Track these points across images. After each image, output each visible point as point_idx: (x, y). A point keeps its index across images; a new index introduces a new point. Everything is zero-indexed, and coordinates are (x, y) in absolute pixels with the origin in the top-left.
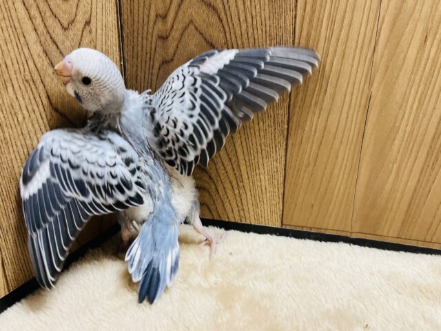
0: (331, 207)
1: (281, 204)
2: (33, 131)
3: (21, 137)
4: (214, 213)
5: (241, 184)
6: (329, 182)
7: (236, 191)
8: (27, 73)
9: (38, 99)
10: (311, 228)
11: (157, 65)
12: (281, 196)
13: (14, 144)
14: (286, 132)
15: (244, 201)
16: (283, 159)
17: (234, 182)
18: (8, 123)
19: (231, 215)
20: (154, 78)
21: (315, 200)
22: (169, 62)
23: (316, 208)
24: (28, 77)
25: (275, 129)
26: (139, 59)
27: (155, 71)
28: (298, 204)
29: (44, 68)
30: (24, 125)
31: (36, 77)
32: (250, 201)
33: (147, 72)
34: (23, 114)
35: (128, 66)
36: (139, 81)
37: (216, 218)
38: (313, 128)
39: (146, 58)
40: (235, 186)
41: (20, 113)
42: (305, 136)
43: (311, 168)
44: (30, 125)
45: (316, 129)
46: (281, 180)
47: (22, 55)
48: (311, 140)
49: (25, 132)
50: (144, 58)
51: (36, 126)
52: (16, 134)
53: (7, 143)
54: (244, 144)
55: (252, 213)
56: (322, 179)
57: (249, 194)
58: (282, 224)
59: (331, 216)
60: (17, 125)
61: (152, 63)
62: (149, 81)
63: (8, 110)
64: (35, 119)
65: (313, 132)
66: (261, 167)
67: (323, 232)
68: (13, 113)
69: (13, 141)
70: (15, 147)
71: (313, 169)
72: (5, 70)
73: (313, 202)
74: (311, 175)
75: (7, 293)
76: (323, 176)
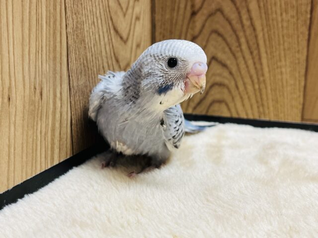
4: (233, 110)
5: (261, 79)
7: (257, 86)
12: (302, 89)
14: (308, 22)
15: (264, 97)
16: (305, 50)
17: (255, 77)
25: (298, 19)
32: (270, 97)
37: (235, 115)
40: (256, 81)
46: (303, 71)
54: (266, 36)
55: (271, 109)
57: (269, 88)
58: (303, 119)
66: (283, 59)
75: (72, 155)
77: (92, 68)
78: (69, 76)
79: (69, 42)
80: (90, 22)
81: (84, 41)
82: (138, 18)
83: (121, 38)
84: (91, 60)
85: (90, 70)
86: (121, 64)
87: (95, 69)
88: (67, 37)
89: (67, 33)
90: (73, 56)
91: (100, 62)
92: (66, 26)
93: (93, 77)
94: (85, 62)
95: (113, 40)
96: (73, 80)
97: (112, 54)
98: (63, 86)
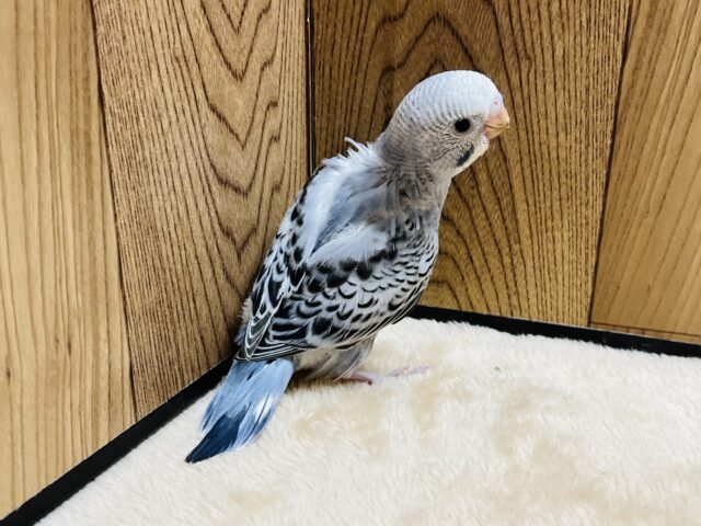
0: (684, 292)
1: (590, 284)
2: (181, 146)
3: (165, 156)
5: (516, 248)
6: (683, 245)
7: (507, 260)
8: (178, 45)
9: (190, 90)
10: (644, 330)
11: (372, 25)
12: (591, 271)
13: (155, 167)
14: (608, 152)
15: (520, 278)
16: (600, 201)
17: (504, 242)
18: (149, 133)
19: (493, 303)
20: (366, 49)
21: (655, 278)
22: (395, 20)
23: (655, 294)
24: (179, 53)
25: (587, 147)
26: (340, 14)
27: (368, 36)
28: (621, 285)
29: (201, 35)
30: (170, 136)
31: (189, 52)
32: (531, 279)
33: (353, 37)
34: (169, 117)
35: (319, 26)
36: (336, 52)
37: (465, 308)
38: (660, 146)
39: (354, 10)
40: (505, 250)
41: (165, 115)
42: (644, 160)
43: (651, 218)
44: (178, 134)
45: (665, 147)
46: (593, 240)
47: (173, 14)
48: (654, 169)
49: (171, 148)
50: (349, 11)
51: (186, 136)
52: (158, 152)
53: (146, 167)
54: (527, 172)
55: (533, 300)
56: (670, 240)
57: (529, 264)
58: (590, 322)
59: (682, 309)
60: (161, 136)
61: (363, 21)
62: (357, 53)
63: (150, 110)
64: (185, 126)
65: (658, 154)
66: (556, 215)
67: (665, 337)
68: (156, 115)
69: (154, 163)
70: (156, 173)
71: (654, 222)
72: (150, 41)
73: (650, 282)
74: (651, 233)
75: (134, 423)
76: (673, 234)
77: (172, 267)
78: (124, 297)
79: (123, 241)
80: (166, 190)
81: (154, 228)
82: (275, 139)
83: (237, 190)
84: (170, 254)
85: (167, 271)
86: (236, 236)
87: (179, 267)
88: (118, 235)
89: (117, 228)
90: (131, 261)
91: (190, 250)
92: (115, 216)
93: (175, 280)
94: (157, 262)
95: (218, 201)
96: (132, 302)
97: (217, 227)
98: (111, 319)
